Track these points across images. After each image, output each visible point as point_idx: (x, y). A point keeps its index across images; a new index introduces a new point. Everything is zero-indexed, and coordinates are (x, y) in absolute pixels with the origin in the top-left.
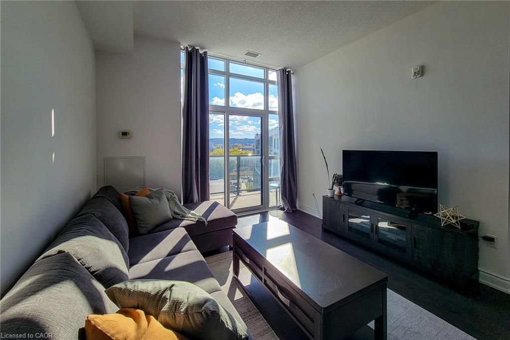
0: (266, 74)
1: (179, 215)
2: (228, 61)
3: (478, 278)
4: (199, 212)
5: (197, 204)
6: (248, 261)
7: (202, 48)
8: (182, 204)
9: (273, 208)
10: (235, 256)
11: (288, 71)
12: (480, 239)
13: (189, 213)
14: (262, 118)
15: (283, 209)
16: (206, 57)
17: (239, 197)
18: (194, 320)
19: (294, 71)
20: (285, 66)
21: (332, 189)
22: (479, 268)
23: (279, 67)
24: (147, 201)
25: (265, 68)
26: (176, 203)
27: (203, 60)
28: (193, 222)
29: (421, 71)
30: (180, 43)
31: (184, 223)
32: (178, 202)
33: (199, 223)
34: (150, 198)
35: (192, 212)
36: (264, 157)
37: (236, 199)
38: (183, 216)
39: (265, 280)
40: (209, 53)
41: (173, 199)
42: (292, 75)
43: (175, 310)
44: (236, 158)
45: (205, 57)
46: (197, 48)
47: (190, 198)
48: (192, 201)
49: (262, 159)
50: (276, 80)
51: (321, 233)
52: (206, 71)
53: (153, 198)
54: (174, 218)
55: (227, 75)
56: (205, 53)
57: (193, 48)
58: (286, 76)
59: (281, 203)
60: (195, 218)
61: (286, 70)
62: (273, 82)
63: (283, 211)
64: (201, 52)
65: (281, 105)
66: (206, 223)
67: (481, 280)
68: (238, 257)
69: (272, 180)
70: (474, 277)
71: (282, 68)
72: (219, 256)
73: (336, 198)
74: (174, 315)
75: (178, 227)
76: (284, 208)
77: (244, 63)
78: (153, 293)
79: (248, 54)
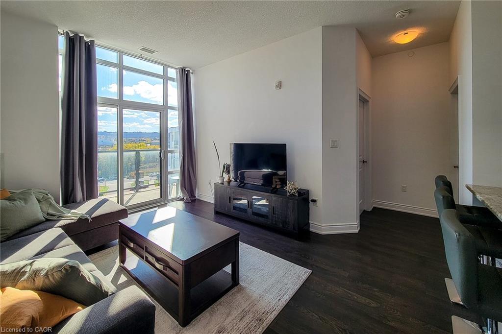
0: (165, 71)
1: (54, 216)
2: (121, 53)
3: (309, 228)
4: (83, 210)
5: (81, 203)
6: (132, 245)
7: (88, 36)
8: (61, 205)
9: (173, 200)
10: (121, 245)
11: (187, 71)
12: (310, 202)
13: (69, 213)
14: (161, 113)
15: (182, 200)
16: (93, 46)
17: (138, 194)
18: (54, 278)
19: (193, 71)
20: (184, 66)
21: (222, 177)
22: (310, 222)
23: (178, 65)
24: (6, 204)
25: (165, 65)
26: (51, 204)
27: (89, 49)
28: (73, 221)
29: (279, 85)
30: (57, 27)
31: (62, 223)
32: (54, 202)
33: (82, 221)
34: (11, 200)
35: (73, 211)
36: (162, 151)
37: (133, 196)
38: (59, 217)
39: (146, 257)
40: (96, 42)
41: (46, 200)
42: (191, 75)
43: (35, 276)
44: (134, 153)
45: (91, 46)
46: (80, 35)
47: (72, 198)
48: (74, 201)
49: (161, 152)
50: (176, 78)
51: (213, 216)
52: (93, 61)
53: (15, 200)
54: (47, 220)
55: (120, 66)
56: (92, 42)
57: (76, 35)
58: (185, 76)
59: (180, 195)
60: (76, 217)
61: (185, 69)
62: (172, 79)
63: (183, 202)
64: (87, 39)
65: (180, 101)
66: (90, 219)
67: (311, 229)
68: (124, 246)
69: (171, 173)
70: (306, 228)
71: (182, 67)
72: (106, 251)
73: (226, 184)
74: (34, 280)
75: (52, 227)
76: (183, 198)
77: (141, 57)
78: (10, 271)
79: (143, 49)
